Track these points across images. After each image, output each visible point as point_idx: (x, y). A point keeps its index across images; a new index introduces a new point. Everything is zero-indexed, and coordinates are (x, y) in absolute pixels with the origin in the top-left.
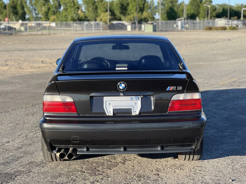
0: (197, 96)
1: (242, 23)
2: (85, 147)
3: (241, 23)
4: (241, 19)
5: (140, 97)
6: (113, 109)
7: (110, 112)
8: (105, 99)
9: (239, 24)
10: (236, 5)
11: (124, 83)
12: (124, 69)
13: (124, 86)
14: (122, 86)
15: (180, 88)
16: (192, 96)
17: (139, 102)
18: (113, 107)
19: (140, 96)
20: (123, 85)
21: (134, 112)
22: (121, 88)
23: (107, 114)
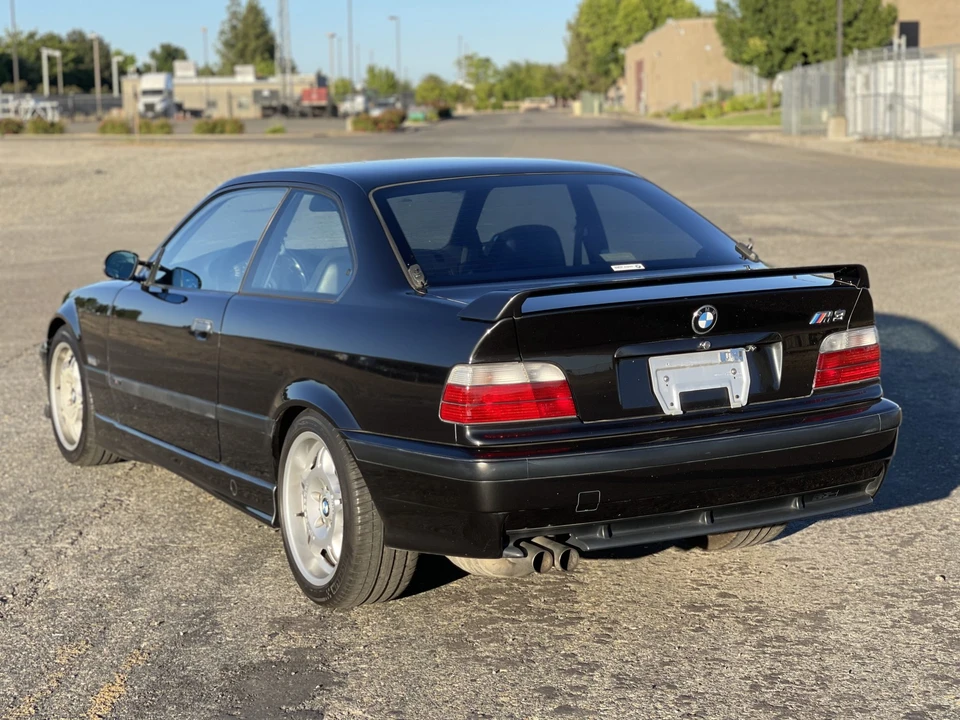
0: (869, 337)
1: (57, 108)
2: (603, 524)
3: (53, 108)
4: (42, 93)
5: (744, 351)
6: (681, 394)
7: (672, 404)
8: (655, 363)
9: (44, 109)
10: (9, 35)
11: (711, 310)
12: (633, 267)
13: (712, 318)
14: (706, 319)
15: (840, 315)
16: (859, 337)
17: (743, 367)
18: (678, 386)
19: (744, 346)
20: (710, 316)
21: (736, 400)
22: (702, 324)
23: (667, 412)
